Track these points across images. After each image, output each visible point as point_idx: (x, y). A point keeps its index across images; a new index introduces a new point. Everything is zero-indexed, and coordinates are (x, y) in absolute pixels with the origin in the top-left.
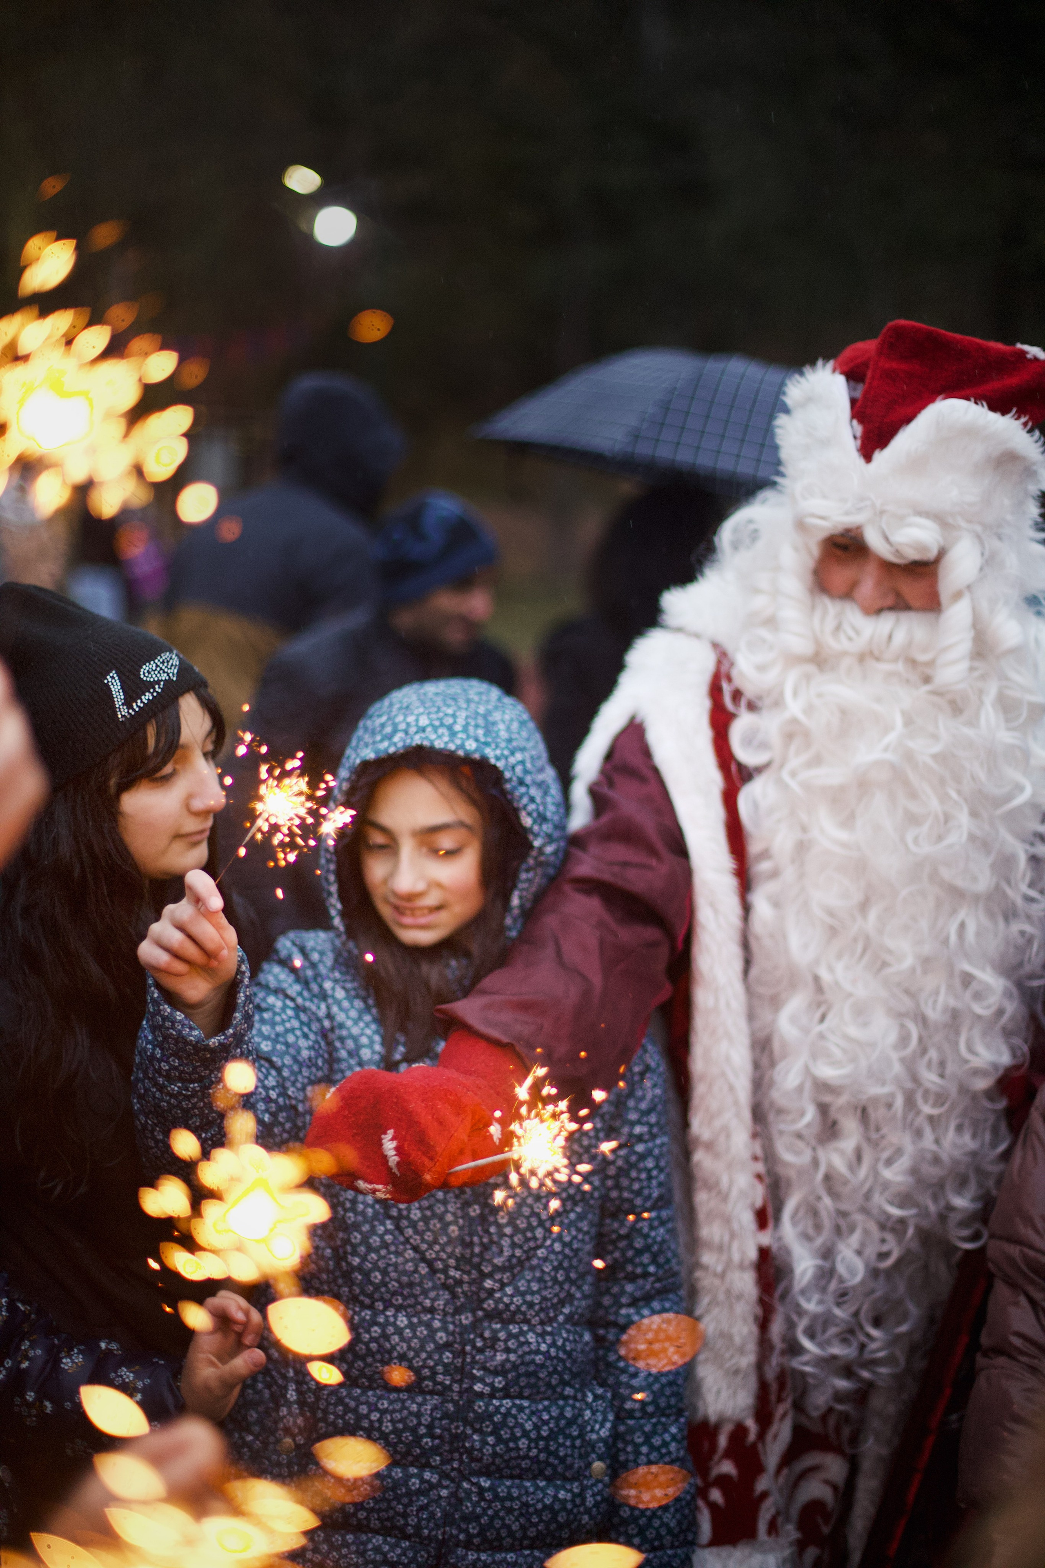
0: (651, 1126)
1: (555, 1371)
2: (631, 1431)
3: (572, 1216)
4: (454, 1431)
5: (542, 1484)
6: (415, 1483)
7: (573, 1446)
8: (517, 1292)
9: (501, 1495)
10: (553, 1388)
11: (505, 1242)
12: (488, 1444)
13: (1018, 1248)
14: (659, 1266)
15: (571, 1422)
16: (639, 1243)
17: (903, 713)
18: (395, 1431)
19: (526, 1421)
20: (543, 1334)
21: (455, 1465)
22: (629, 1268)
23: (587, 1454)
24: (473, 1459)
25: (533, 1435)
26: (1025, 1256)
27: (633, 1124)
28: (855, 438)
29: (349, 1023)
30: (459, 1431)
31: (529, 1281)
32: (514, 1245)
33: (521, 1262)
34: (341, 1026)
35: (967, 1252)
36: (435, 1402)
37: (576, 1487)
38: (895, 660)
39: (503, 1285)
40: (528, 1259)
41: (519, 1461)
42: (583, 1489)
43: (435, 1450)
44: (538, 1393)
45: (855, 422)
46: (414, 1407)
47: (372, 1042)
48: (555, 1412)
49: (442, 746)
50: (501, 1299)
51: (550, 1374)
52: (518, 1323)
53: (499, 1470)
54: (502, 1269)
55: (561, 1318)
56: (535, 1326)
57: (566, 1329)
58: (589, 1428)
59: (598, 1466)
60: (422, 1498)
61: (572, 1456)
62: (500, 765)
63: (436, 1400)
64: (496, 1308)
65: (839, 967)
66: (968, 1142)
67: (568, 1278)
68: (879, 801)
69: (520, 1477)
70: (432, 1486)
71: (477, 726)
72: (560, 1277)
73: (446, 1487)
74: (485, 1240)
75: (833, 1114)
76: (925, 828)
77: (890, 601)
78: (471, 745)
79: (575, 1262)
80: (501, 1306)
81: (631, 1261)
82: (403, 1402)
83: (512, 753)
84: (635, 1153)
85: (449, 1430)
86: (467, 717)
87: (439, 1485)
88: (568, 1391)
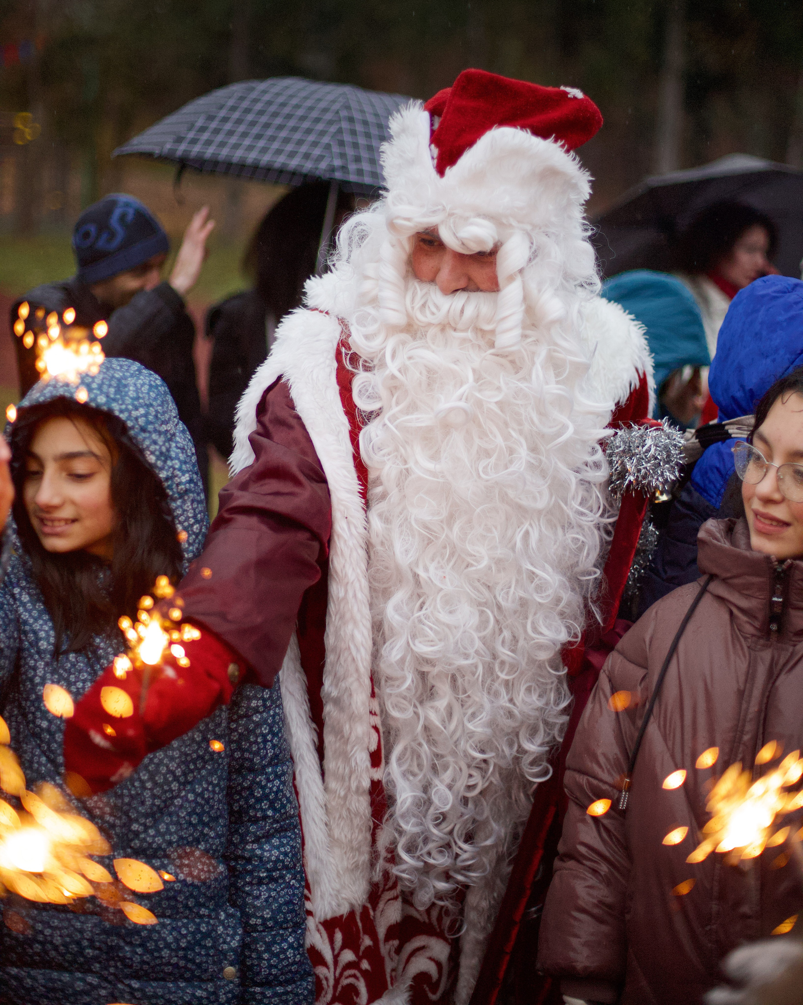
1: (191, 895)
2: (255, 941)
3: (204, 772)
4: (110, 944)
5: (182, 985)
6: (79, 986)
7: (208, 955)
8: (158, 833)
9: (148, 994)
10: (190, 909)
11: (147, 794)
12: (137, 954)
13: (586, 777)
14: (275, 810)
15: (207, 935)
16: (258, 793)
17: (474, 371)
18: (65, 945)
19: (168, 935)
20: (181, 867)
21: (112, 970)
22: (252, 813)
23: (220, 962)
24: (126, 966)
25: (173, 946)
26: (589, 783)
28: (433, 158)
29: (31, 621)
30: (114, 944)
31: (167, 824)
32: (154, 796)
33: (160, 810)
35: (540, 784)
36: (94, 921)
37: (210, 987)
38: (466, 330)
39: (146, 828)
40: (166, 807)
41: (162, 967)
42: (218, 988)
43: (96, 959)
44: (177, 913)
45: (433, 146)
46: (78, 925)
47: (48, 636)
48: (192, 928)
50: (144, 839)
51: (187, 898)
52: (159, 858)
53: (147, 974)
54: (146, 815)
55: (197, 853)
56: (174, 860)
57: (201, 862)
58: (221, 941)
59: (230, 970)
60: (86, 997)
61: (206, 962)
62: (123, 416)
63: (95, 919)
64: (141, 847)
65: (432, 567)
66: (535, 700)
67: (201, 821)
68: (457, 438)
69: (163, 979)
70: (94, 987)
71: (110, 386)
72: (194, 820)
73: (104, 988)
74: (133, 792)
75: (431, 681)
76: (493, 460)
77: (462, 283)
78: (102, 400)
79: (206, 808)
80: (145, 845)
81: (253, 807)
82: (69, 920)
83: (136, 409)
84: (253, 722)
85: (106, 943)
86: (103, 378)
87: (99, 987)
88: (203, 911)
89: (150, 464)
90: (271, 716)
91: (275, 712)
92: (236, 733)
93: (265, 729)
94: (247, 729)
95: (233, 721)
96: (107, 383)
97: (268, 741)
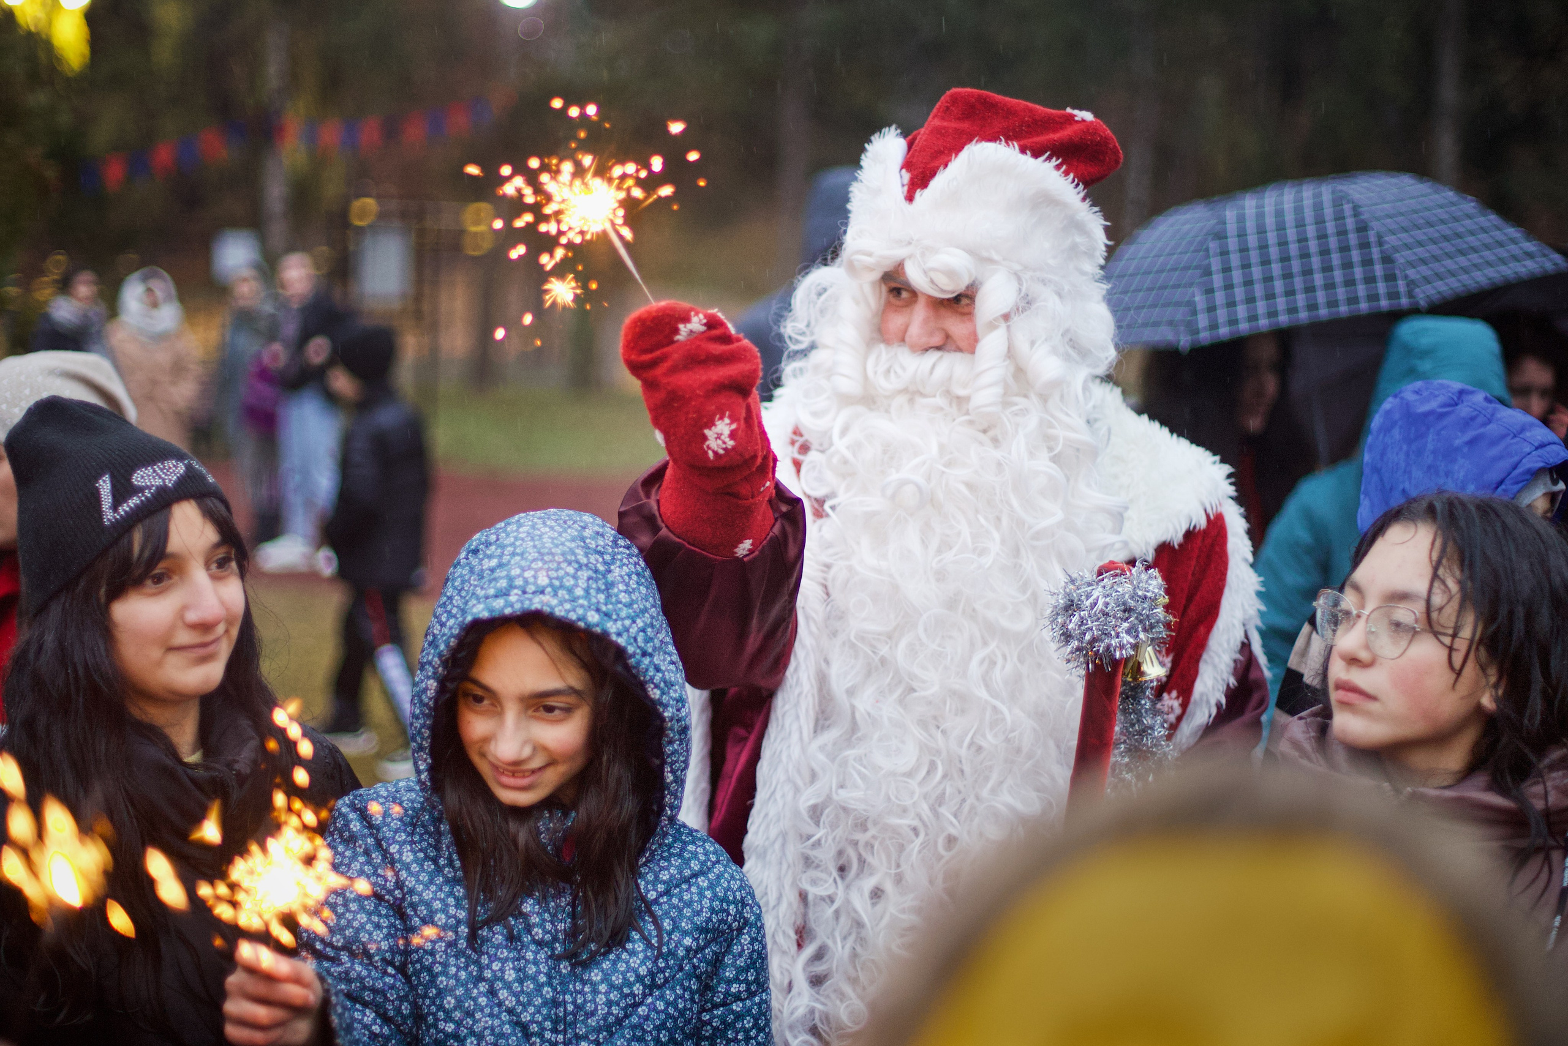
0: (748, 984)
27: (729, 982)
28: (903, 185)
29: (420, 888)
34: (412, 891)
38: (934, 395)
45: (903, 171)
49: (563, 614)
78: (593, 618)
83: (634, 621)
84: (733, 1012)
89: (652, 701)
90: (756, 1004)
91: (761, 999)
92: (709, 1027)
93: (749, 1022)
94: (724, 1022)
95: (705, 1010)
96: (594, 586)
97: (752, 1038)
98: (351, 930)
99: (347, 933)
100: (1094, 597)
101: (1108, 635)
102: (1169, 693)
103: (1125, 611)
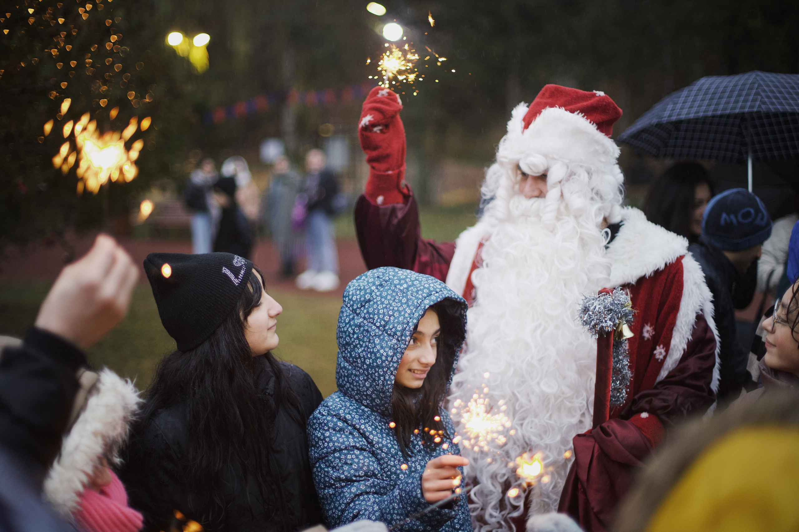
98: (365, 467)
99: (364, 468)
100: (594, 305)
101: (602, 322)
102: (659, 346)
103: (608, 311)
